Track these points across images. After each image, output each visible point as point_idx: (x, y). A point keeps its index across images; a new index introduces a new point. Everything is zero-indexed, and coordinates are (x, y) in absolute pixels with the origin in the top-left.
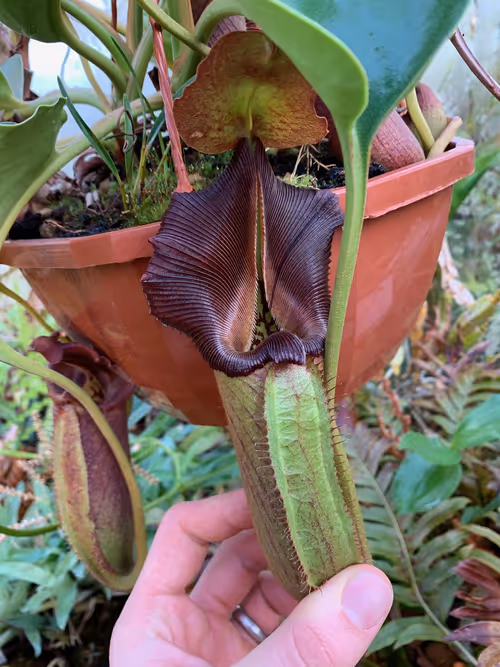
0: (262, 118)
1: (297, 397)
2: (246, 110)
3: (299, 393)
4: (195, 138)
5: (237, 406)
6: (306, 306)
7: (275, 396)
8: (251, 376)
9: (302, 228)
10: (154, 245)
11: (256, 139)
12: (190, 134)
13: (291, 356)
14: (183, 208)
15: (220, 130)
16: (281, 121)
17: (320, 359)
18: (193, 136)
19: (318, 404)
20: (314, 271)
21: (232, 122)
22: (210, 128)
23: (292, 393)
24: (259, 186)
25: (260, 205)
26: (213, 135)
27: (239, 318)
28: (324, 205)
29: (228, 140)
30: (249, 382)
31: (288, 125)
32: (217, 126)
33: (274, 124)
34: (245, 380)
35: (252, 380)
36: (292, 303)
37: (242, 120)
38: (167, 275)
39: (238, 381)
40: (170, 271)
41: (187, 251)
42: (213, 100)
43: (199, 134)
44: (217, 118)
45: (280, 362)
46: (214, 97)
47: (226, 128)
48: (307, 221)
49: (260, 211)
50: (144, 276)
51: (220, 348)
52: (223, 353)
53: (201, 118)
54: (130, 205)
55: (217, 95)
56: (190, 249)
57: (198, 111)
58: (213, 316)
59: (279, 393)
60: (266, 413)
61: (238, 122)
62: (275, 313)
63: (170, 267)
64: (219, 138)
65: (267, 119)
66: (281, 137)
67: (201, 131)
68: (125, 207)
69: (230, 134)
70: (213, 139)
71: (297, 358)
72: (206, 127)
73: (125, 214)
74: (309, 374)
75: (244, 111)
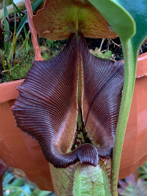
0: (84, 22)
1: (93, 183)
2: (75, 18)
3: (94, 180)
4: (46, 33)
5: (59, 184)
6: (105, 127)
7: (80, 181)
8: (67, 168)
9: (105, 82)
10: (19, 91)
11: (80, 34)
12: (43, 32)
13: (89, 160)
14: (37, 70)
15: (60, 29)
16: (95, 25)
17: (110, 161)
18: (44, 32)
19: (105, 188)
20: (112, 106)
21: (68, 24)
22: (54, 28)
23: (90, 180)
24: (80, 60)
25: (80, 70)
26: (56, 31)
27: (66, 131)
28: (118, 70)
29: (65, 34)
30: (66, 171)
31: (99, 28)
32: (58, 27)
33: (91, 26)
34: (64, 170)
35: (68, 171)
36: (98, 124)
37: (73, 23)
38: (26, 107)
39: (60, 170)
40: (27, 105)
41: (37, 95)
42: (55, 15)
43: (48, 32)
44: (58, 23)
45: (83, 163)
46: (56, 14)
47: (64, 28)
48: (108, 79)
49: (80, 74)
50: (13, 107)
51: (53, 150)
52: (54, 153)
53: (48, 23)
54: (7, 67)
55: (57, 12)
56: (39, 93)
57: (46, 20)
58: (51, 130)
59: (82, 180)
60: (74, 191)
61: (71, 24)
62: (87, 129)
63: (27, 103)
64: (60, 33)
65: (87, 23)
66: (95, 33)
67: (49, 30)
68: (4, 68)
69: (66, 31)
70: (56, 33)
71: (92, 162)
72: (52, 28)
73: (5, 73)
74: (101, 170)
75: (74, 19)
